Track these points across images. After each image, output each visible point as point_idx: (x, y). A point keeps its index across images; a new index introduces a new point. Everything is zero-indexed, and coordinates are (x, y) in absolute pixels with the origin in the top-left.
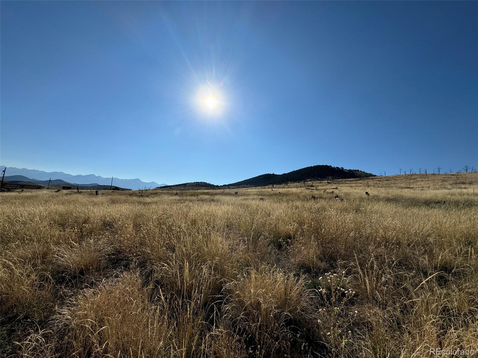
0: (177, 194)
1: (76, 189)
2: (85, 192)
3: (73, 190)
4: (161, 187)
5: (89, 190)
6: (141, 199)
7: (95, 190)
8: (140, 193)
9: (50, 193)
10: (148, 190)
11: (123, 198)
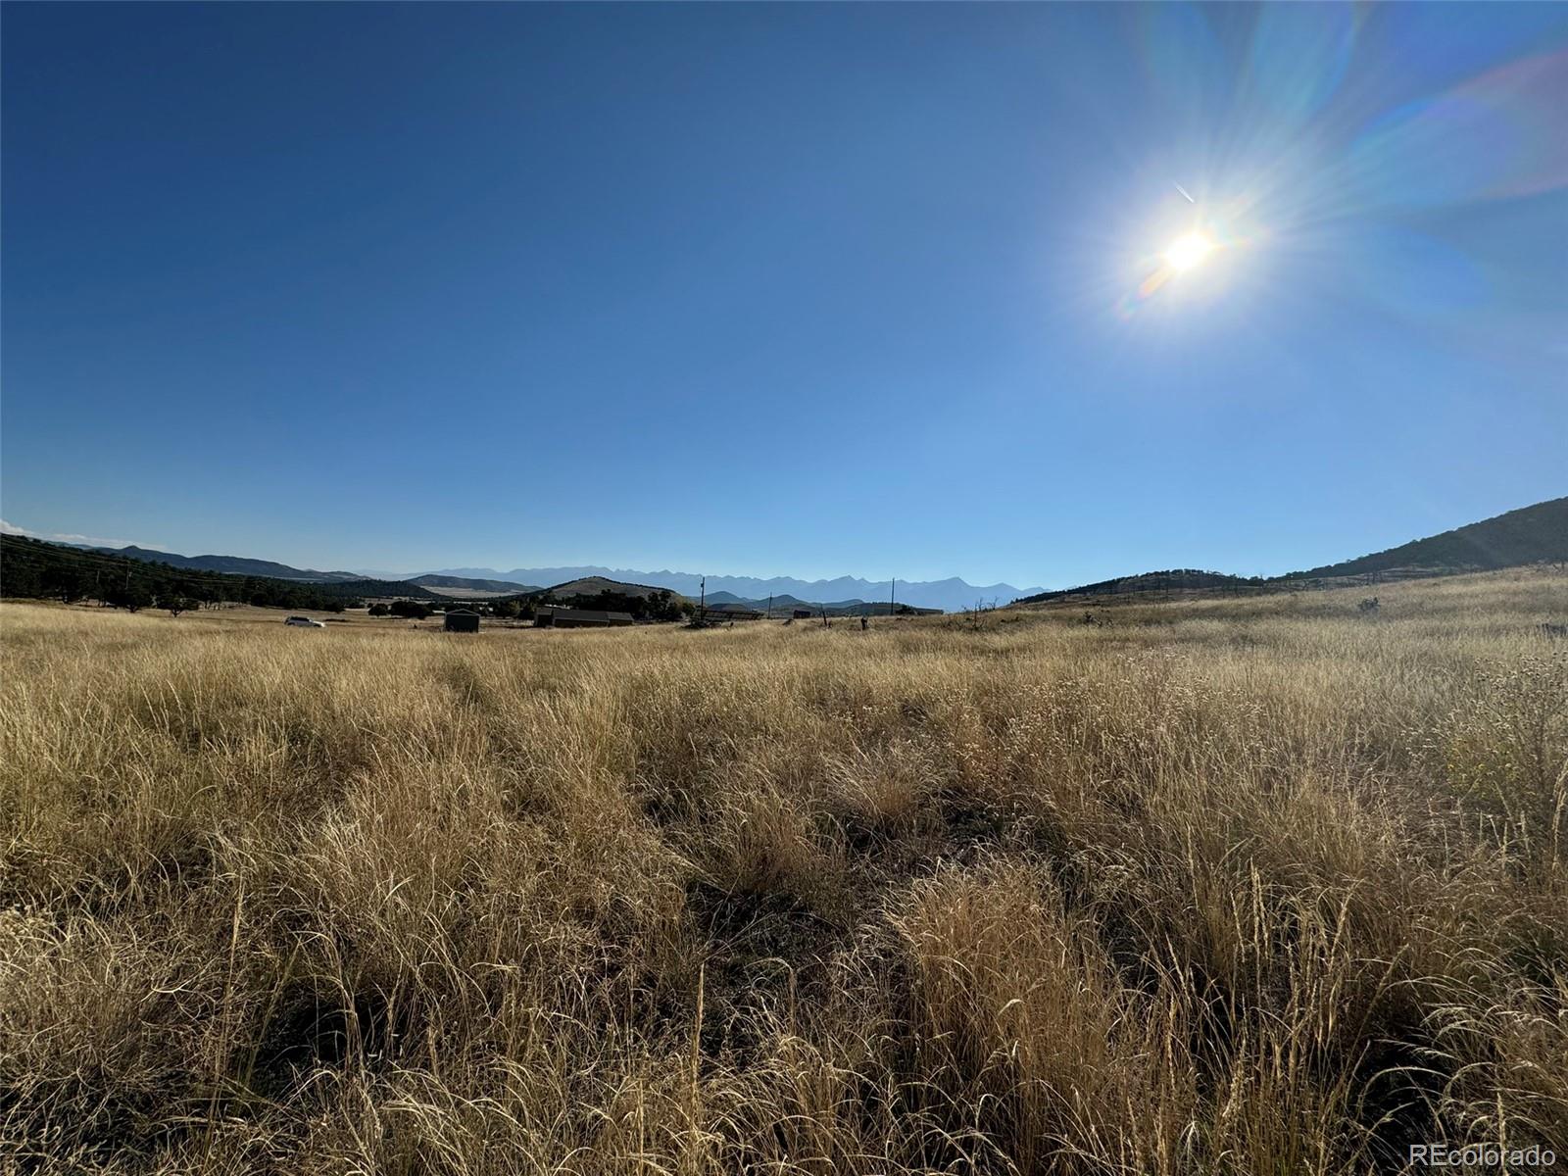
0: (1088, 620)
1: (820, 616)
2: (838, 622)
3: (814, 619)
4: (1029, 600)
5: (845, 618)
6: (976, 639)
7: (860, 618)
8: (968, 619)
9: (775, 628)
10: (990, 610)
11: (927, 635)
